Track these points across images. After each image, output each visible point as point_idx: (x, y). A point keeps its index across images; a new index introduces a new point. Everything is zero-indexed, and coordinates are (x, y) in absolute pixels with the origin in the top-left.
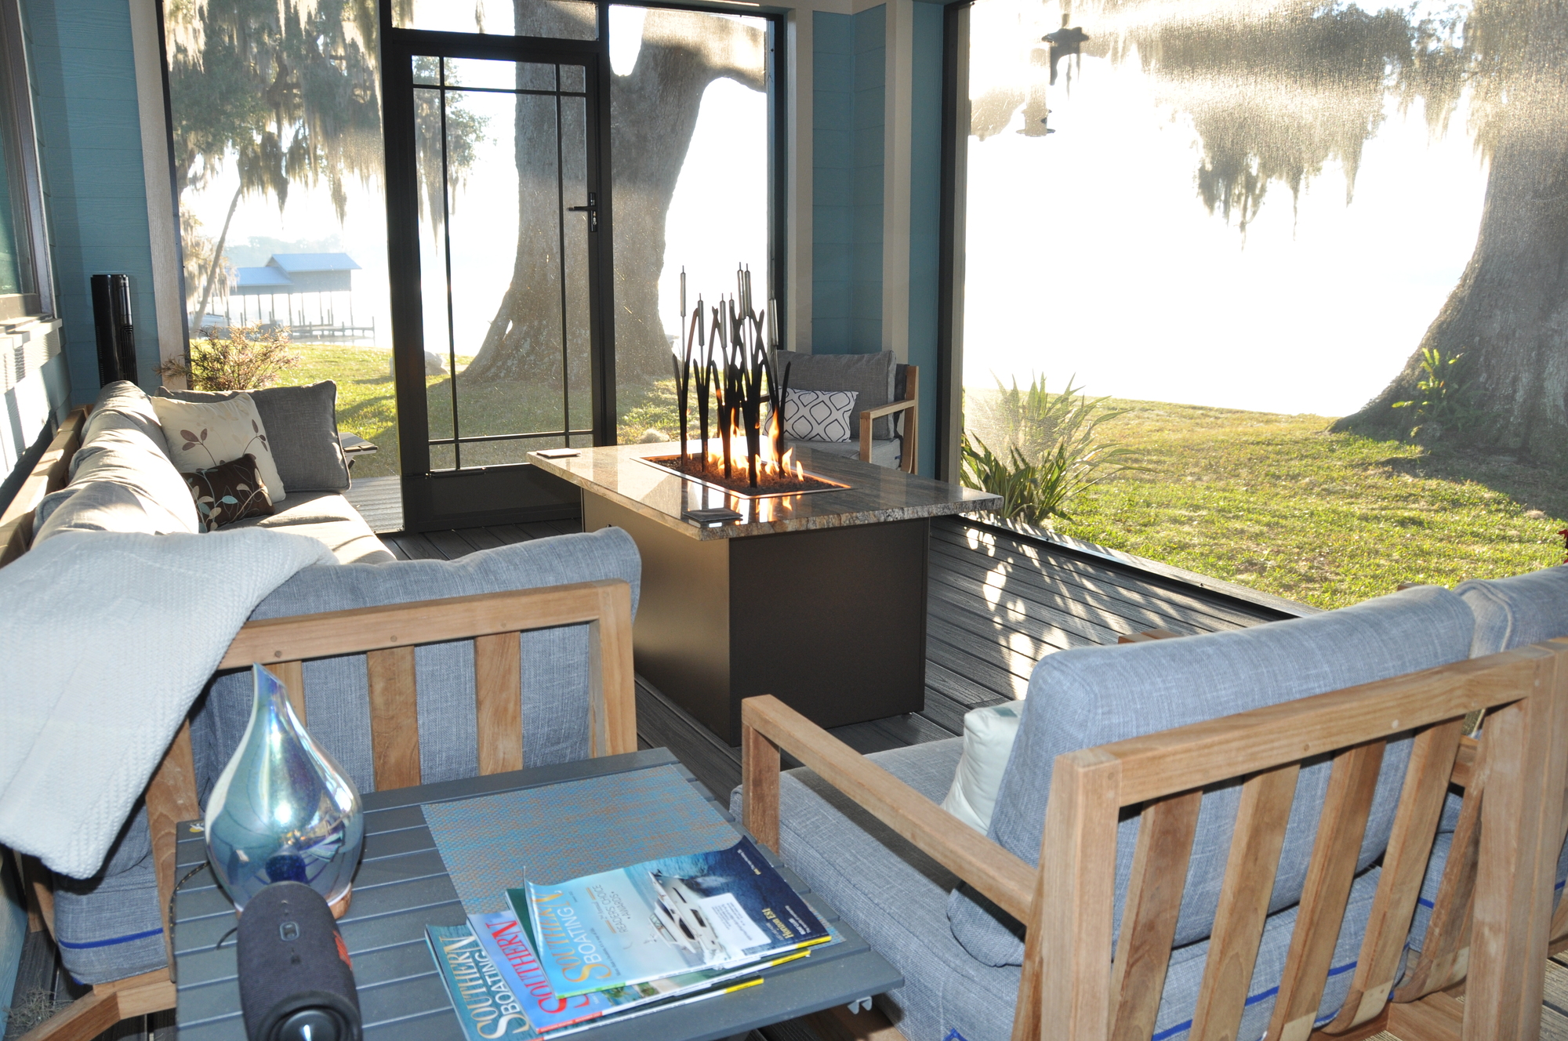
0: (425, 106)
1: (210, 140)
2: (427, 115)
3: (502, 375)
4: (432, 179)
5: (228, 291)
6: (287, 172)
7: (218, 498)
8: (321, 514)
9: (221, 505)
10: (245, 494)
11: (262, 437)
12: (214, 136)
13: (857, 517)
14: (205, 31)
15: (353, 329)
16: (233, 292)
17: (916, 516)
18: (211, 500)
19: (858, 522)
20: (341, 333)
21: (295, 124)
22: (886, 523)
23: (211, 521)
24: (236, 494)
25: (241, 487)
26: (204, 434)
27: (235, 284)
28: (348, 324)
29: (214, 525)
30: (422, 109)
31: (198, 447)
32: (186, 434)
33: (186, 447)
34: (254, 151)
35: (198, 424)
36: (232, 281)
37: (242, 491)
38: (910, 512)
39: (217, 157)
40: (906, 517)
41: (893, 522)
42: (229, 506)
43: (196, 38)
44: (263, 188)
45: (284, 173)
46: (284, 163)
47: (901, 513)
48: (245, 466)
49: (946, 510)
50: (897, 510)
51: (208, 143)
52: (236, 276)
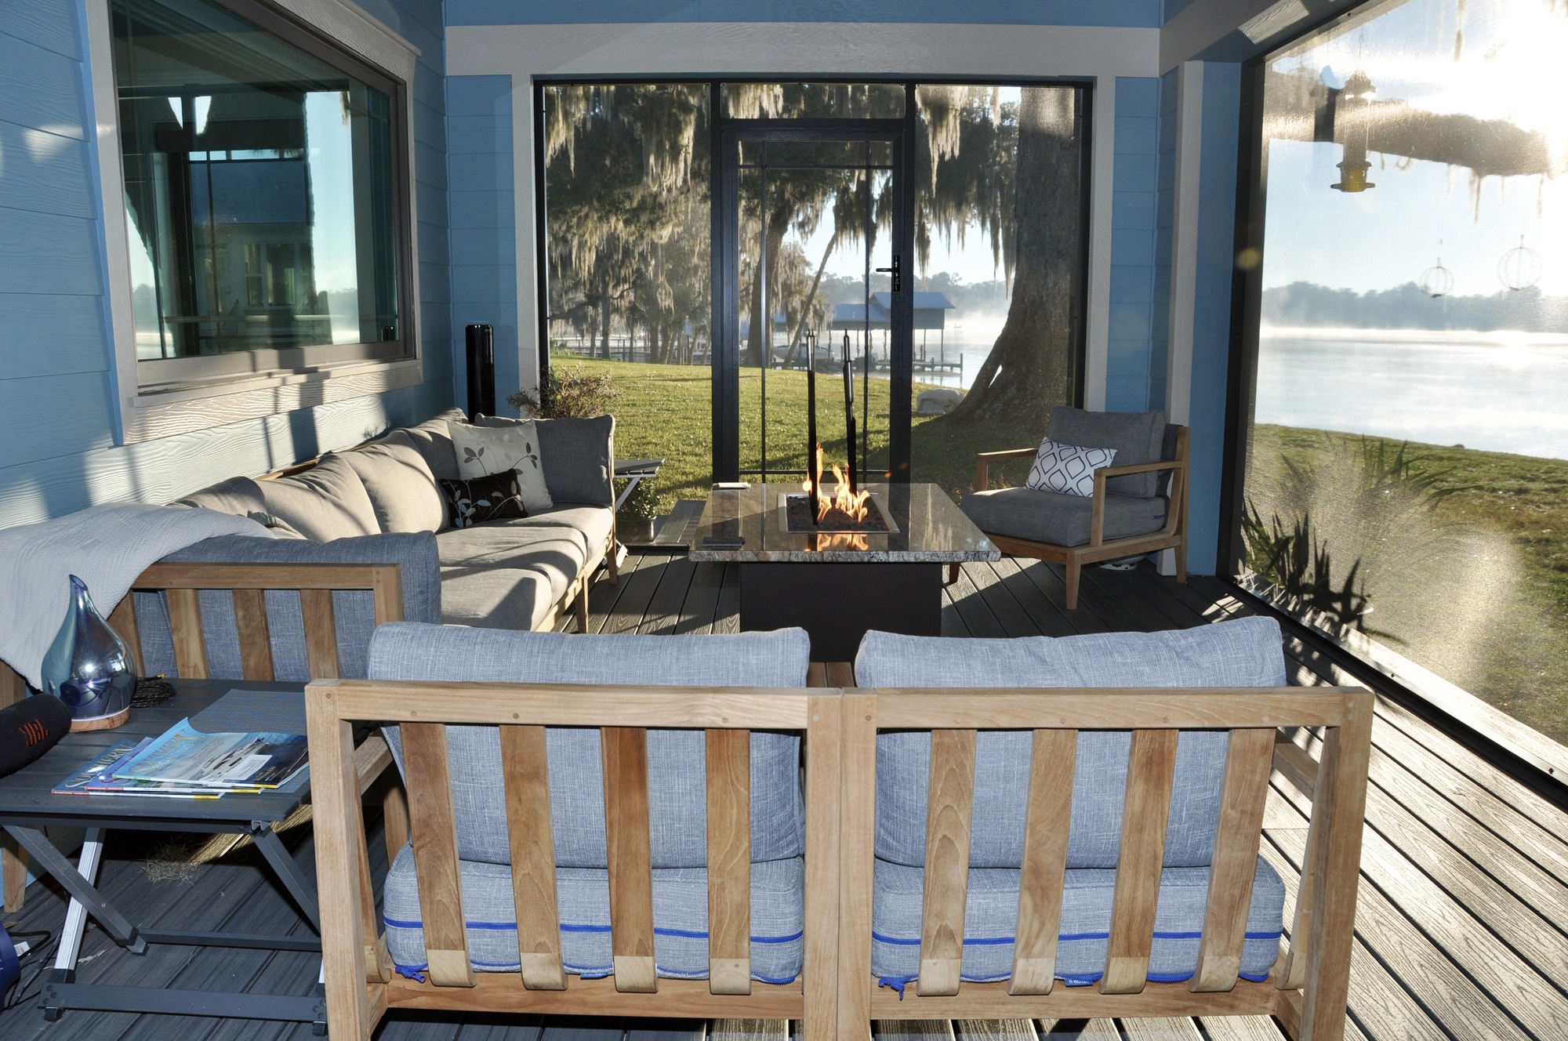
0: (1003, 154)
1: (804, 190)
2: (1005, 162)
3: (987, 416)
4: (1006, 223)
5: (825, 325)
6: (877, 217)
7: (474, 500)
8: (563, 521)
9: (476, 506)
10: (499, 500)
11: (534, 457)
12: (807, 187)
13: (839, 555)
14: (784, 97)
15: (943, 365)
16: (829, 328)
17: (901, 560)
18: (469, 502)
19: (840, 560)
20: (930, 369)
21: (886, 172)
22: (869, 563)
23: (466, 518)
24: (490, 499)
25: (496, 494)
26: (481, 451)
27: (831, 320)
28: (937, 359)
29: (469, 522)
30: (1001, 157)
31: (475, 460)
32: (467, 450)
33: (467, 461)
34: (849, 198)
35: (478, 444)
36: (829, 317)
37: (496, 497)
38: (895, 556)
39: (809, 204)
40: (891, 559)
41: (877, 563)
42: (482, 508)
43: (776, 103)
44: (855, 232)
45: (874, 218)
46: (875, 209)
47: (885, 555)
48: (508, 478)
49: (934, 557)
50: (881, 553)
51: (801, 192)
52: (834, 312)
